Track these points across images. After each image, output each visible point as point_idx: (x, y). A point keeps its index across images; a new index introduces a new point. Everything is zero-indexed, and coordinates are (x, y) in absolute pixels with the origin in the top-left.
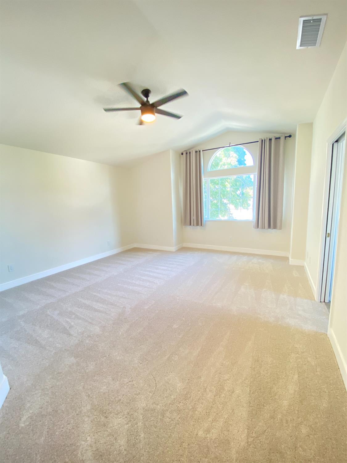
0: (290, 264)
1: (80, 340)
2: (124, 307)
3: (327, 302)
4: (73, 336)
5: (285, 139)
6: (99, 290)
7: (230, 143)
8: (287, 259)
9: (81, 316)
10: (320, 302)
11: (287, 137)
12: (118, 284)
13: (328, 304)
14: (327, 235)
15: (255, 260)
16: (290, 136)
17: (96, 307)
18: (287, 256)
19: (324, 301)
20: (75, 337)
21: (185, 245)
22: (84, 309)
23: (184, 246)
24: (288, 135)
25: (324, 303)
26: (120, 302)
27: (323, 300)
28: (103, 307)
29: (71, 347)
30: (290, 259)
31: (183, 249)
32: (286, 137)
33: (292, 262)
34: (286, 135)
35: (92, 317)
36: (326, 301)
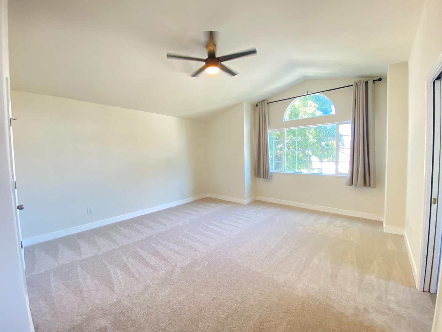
0: (384, 231)
1: (119, 299)
2: (176, 265)
3: (433, 292)
4: (115, 292)
5: (374, 83)
6: (159, 242)
7: (308, 91)
8: (380, 223)
9: (132, 269)
10: (424, 291)
11: (376, 80)
12: (179, 237)
13: (433, 296)
14: (433, 201)
15: (338, 222)
16: (380, 80)
17: (149, 261)
18: (382, 221)
19: (429, 291)
20: (116, 294)
21: (259, 198)
22: (137, 261)
23: (257, 199)
24: (377, 79)
25: (428, 294)
26: (174, 258)
27: (427, 289)
28: (155, 262)
29: (108, 306)
30: (384, 225)
31: (256, 202)
32: (374, 81)
33: (387, 228)
34: (375, 79)
35: (141, 272)
36: (431, 291)
